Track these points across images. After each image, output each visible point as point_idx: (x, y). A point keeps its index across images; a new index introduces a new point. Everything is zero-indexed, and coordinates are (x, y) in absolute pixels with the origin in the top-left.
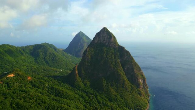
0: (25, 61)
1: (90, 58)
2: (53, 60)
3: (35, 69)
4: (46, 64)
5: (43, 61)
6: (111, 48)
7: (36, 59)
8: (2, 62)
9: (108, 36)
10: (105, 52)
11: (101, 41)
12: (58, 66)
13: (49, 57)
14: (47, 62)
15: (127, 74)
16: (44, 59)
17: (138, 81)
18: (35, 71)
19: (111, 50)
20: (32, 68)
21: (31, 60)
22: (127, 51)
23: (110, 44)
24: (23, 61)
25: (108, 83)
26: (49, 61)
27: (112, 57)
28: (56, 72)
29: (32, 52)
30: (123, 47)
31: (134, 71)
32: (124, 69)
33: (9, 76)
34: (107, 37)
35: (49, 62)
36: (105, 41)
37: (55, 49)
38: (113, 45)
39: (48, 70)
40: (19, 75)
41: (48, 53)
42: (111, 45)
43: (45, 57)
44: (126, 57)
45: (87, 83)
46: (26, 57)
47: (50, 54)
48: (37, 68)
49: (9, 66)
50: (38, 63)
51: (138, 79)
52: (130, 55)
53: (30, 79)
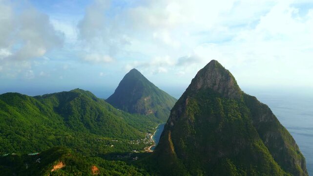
0: (50, 125)
1: (194, 118)
2: (98, 120)
3: (71, 139)
4: (85, 128)
5: (81, 123)
6: (231, 99)
7: (66, 120)
8: (11, 128)
9: (222, 76)
10: (222, 107)
11: (209, 86)
12: (108, 131)
13: (91, 115)
14: (87, 125)
15: (272, 150)
16: (82, 118)
17: (294, 165)
18: (71, 145)
19: (231, 102)
20: (65, 138)
21: (59, 122)
22: (262, 104)
23: (228, 91)
24: (46, 124)
25: (240, 172)
26: (90, 123)
27: (237, 117)
28: (109, 143)
29: (57, 106)
30: (254, 97)
31: (283, 143)
32: (264, 141)
33: (55, 167)
34: (220, 77)
35: (91, 125)
36: (217, 86)
37: (95, 99)
38: (234, 94)
39: (93, 140)
40: (74, 164)
41: (88, 108)
42: (229, 93)
43: (82, 116)
44: (263, 117)
45: (197, 171)
46: (49, 117)
47: (91, 109)
48: (74, 138)
49: (24, 136)
50: (71, 127)
51: (294, 160)
52: (270, 112)
53: (95, 172)
